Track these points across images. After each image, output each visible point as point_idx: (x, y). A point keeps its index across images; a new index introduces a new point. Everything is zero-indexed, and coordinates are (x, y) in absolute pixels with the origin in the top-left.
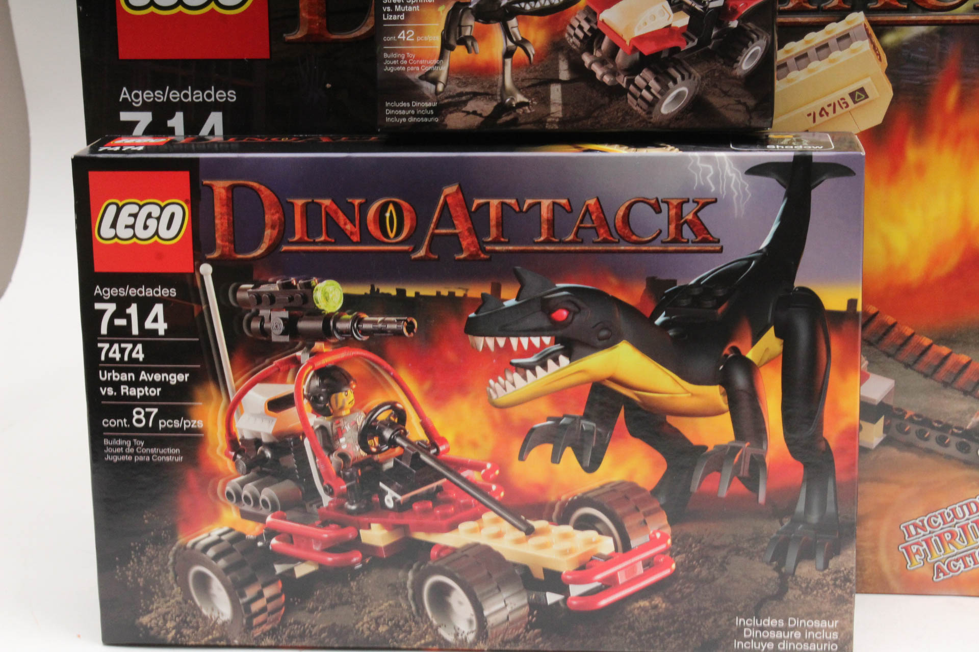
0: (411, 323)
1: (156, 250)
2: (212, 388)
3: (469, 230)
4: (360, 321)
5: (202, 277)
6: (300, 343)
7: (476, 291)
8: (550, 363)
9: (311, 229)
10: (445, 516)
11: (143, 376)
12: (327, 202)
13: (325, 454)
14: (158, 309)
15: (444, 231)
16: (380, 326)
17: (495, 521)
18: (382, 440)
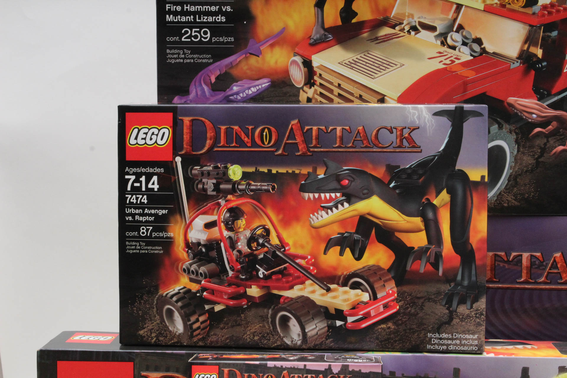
0: (274, 186)
1: (156, 149)
2: (178, 217)
3: (302, 141)
4: (250, 185)
5: (176, 163)
6: (221, 195)
7: (305, 171)
8: (340, 206)
9: (229, 140)
10: (287, 282)
11: (146, 211)
12: (236, 127)
13: (231, 250)
14: (155, 178)
15: (291, 141)
16: (259, 187)
17: (312, 285)
18: (258, 244)
